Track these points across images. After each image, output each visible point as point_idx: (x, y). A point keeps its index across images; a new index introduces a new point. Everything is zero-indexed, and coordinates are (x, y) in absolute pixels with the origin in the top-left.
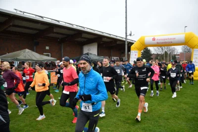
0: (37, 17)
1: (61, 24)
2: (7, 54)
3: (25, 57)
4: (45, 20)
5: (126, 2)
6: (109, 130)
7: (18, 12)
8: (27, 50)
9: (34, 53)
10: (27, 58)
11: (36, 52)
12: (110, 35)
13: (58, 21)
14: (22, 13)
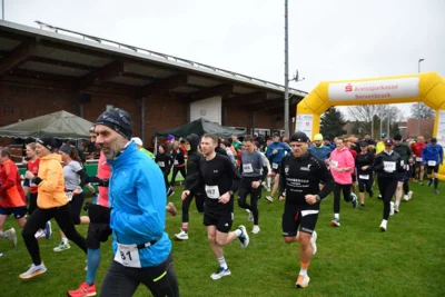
1: (141, 54)
2: (21, 123)
3: (60, 129)
4: (104, 45)
6: (248, 294)
7: (45, 28)
8: (64, 114)
9: (81, 121)
10: (62, 132)
11: (85, 118)
13: (134, 48)
14: (53, 31)
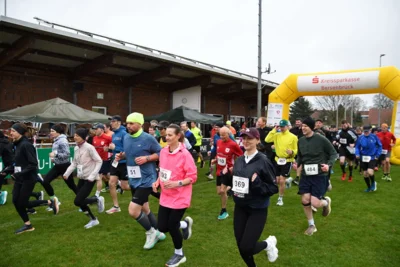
0: (80, 34)
1: (128, 47)
2: (18, 109)
3: (54, 114)
4: (95, 40)
5: (260, 5)
6: (217, 264)
7: (43, 24)
8: (59, 100)
9: (73, 107)
10: (57, 116)
11: (78, 104)
12: (227, 70)
13: (122, 43)
14: (50, 26)
